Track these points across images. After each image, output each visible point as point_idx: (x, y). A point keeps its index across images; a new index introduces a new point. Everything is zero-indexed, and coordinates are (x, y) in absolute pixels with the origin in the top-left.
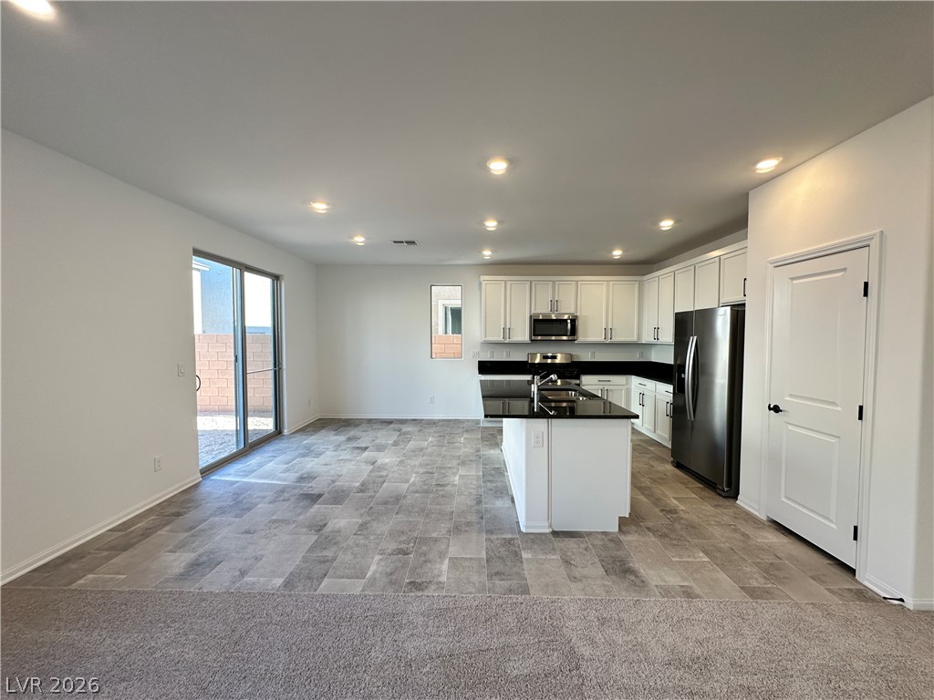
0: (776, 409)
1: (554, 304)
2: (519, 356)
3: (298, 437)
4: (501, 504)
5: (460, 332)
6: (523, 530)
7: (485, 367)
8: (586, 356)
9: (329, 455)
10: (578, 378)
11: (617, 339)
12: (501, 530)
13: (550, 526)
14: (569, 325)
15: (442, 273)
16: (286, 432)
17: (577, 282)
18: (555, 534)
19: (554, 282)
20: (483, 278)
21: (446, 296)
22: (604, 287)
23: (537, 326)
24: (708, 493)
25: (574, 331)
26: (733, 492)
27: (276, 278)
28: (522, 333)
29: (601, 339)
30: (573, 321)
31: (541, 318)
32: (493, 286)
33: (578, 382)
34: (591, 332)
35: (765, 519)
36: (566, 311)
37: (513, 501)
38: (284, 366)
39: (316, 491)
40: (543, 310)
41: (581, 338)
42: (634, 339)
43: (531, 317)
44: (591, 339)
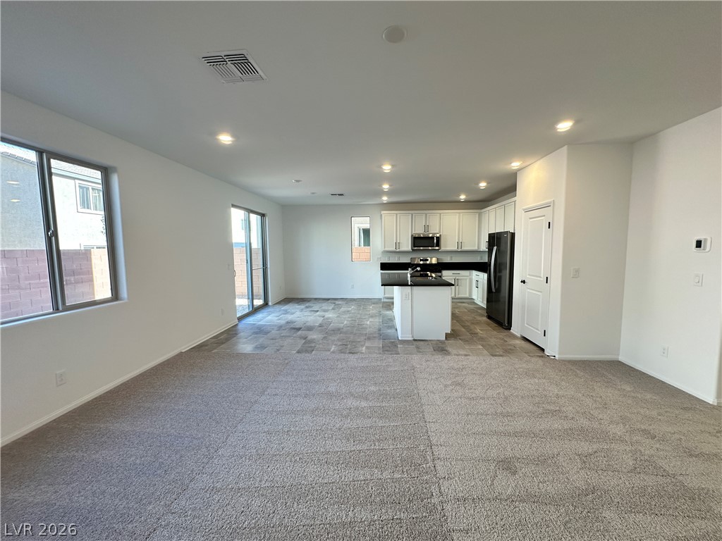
0: (524, 282)
1: (426, 227)
2: (406, 260)
3: (277, 306)
4: (390, 331)
5: (369, 245)
6: (400, 339)
7: (384, 266)
8: (447, 259)
9: (298, 314)
10: (441, 272)
11: (465, 248)
12: (389, 339)
13: (413, 337)
14: (435, 241)
15: (358, 210)
16: (270, 304)
17: (440, 214)
18: (414, 340)
19: (426, 215)
20: (383, 212)
21: (360, 223)
22: (457, 216)
23: (416, 241)
24: (501, 328)
25: (438, 244)
26: (509, 327)
27: (263, 215)
28: (407, 245)
29: (455, 248)
30: (438, 239)
31: (418, 236)
32: (389, 217)
33: (440, 274)
34: (449, 244)
35: (519, 336)
36: (434, 231)
37: (396, 330)
38: (269, 266)
39: (297, 327)
40: (420, 231)
41: (443, 248)
42: (476, 248)
43: (412, 236)
44: (449, 248)
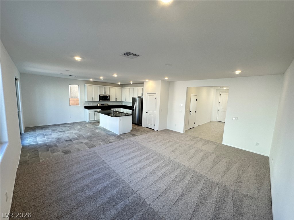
0: (147, 112)
1: (105, 92)
6: (118, 134)
8: (111, 104)
11: (117, 100)
13: (122, 133)
16: (23, 132)
19: (105, 87)
22: (115, 89)
24: (138, 126)
25: (109, 99)
26: (141, 125)
27: (16, 80)
28: (97, 99)
29: (114, 100)
30: (109, 97)
31: (102, 95)
34: (112, 99)
35: (145, 127)
36: (107, 94)
40: (102, 94)
42: (121, 101)
43: (99, 95)
44: (112, 101)
